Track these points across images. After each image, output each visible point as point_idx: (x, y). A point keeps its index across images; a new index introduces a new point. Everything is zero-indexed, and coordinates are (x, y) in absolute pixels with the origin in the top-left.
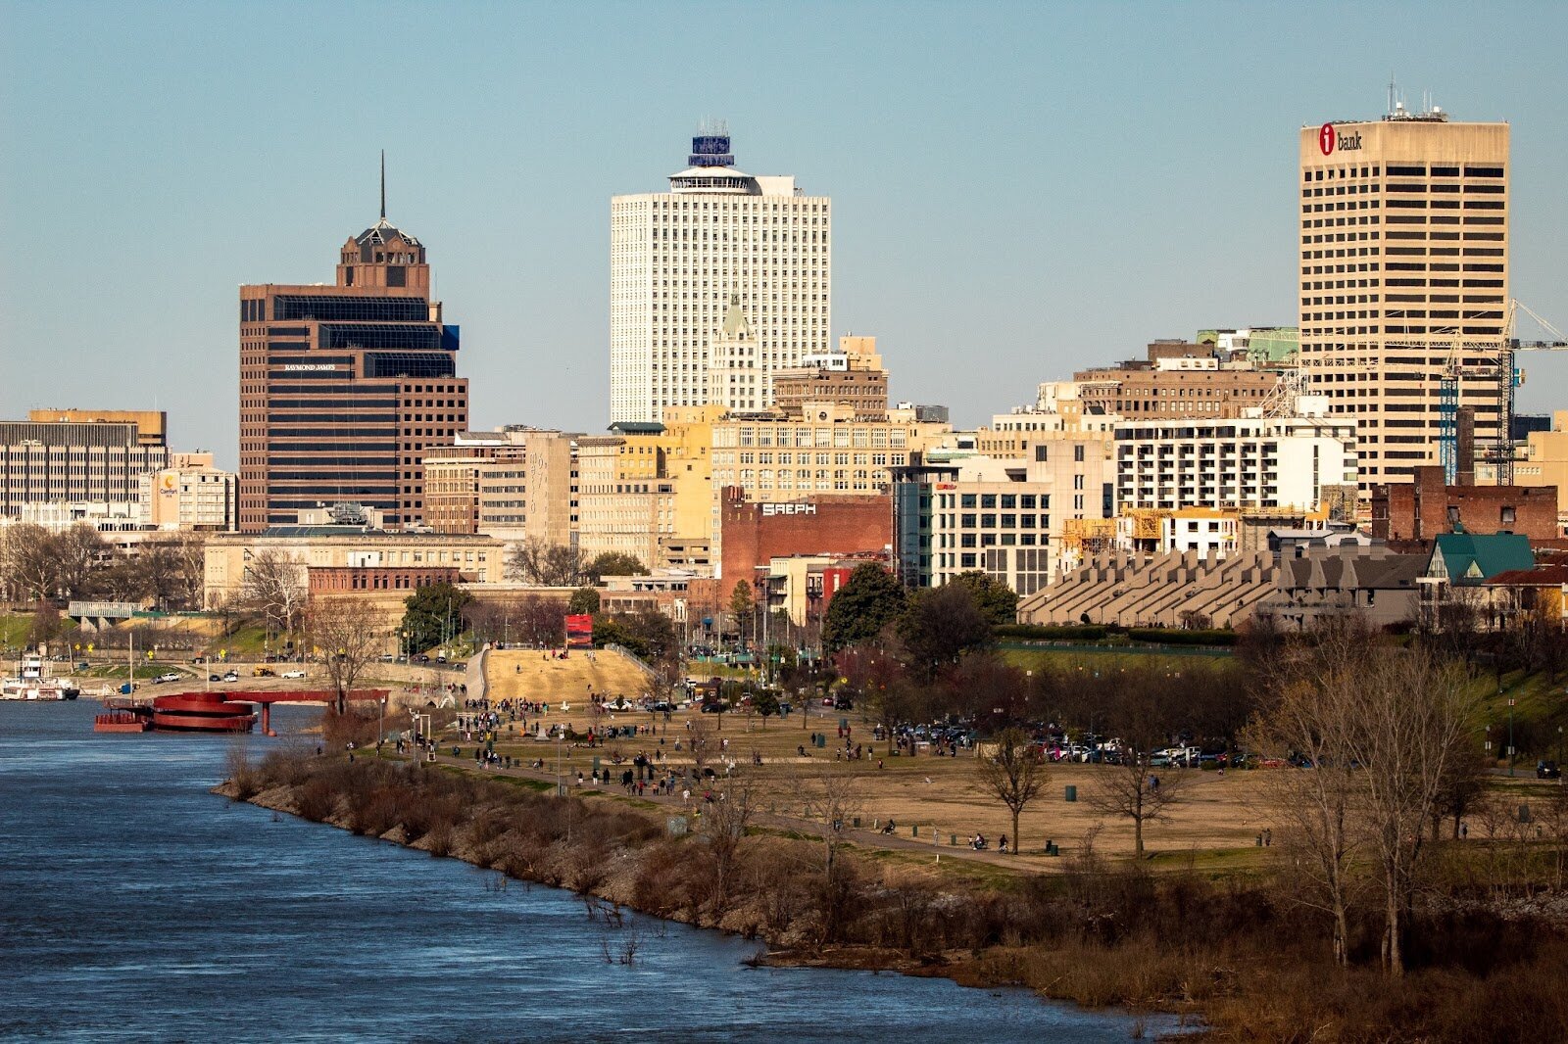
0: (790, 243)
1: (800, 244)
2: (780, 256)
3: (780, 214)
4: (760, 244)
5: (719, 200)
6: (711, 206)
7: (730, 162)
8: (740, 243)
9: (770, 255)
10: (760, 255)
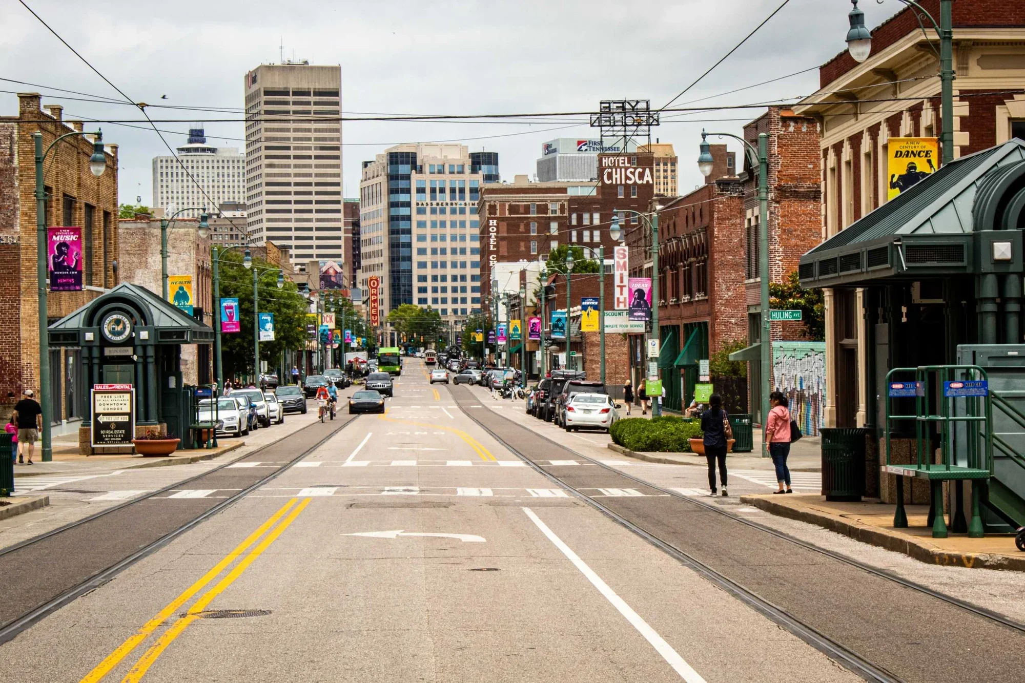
0: (231, 178)
1: (236, 179)
2: (226, 184)
3: (226, 165)
4: (216, 179)
5: (195, 159)
6: (190, 161)
7: (203, 142)
8: (205, 179)
9: (221, 184)
10: (216, 184)
